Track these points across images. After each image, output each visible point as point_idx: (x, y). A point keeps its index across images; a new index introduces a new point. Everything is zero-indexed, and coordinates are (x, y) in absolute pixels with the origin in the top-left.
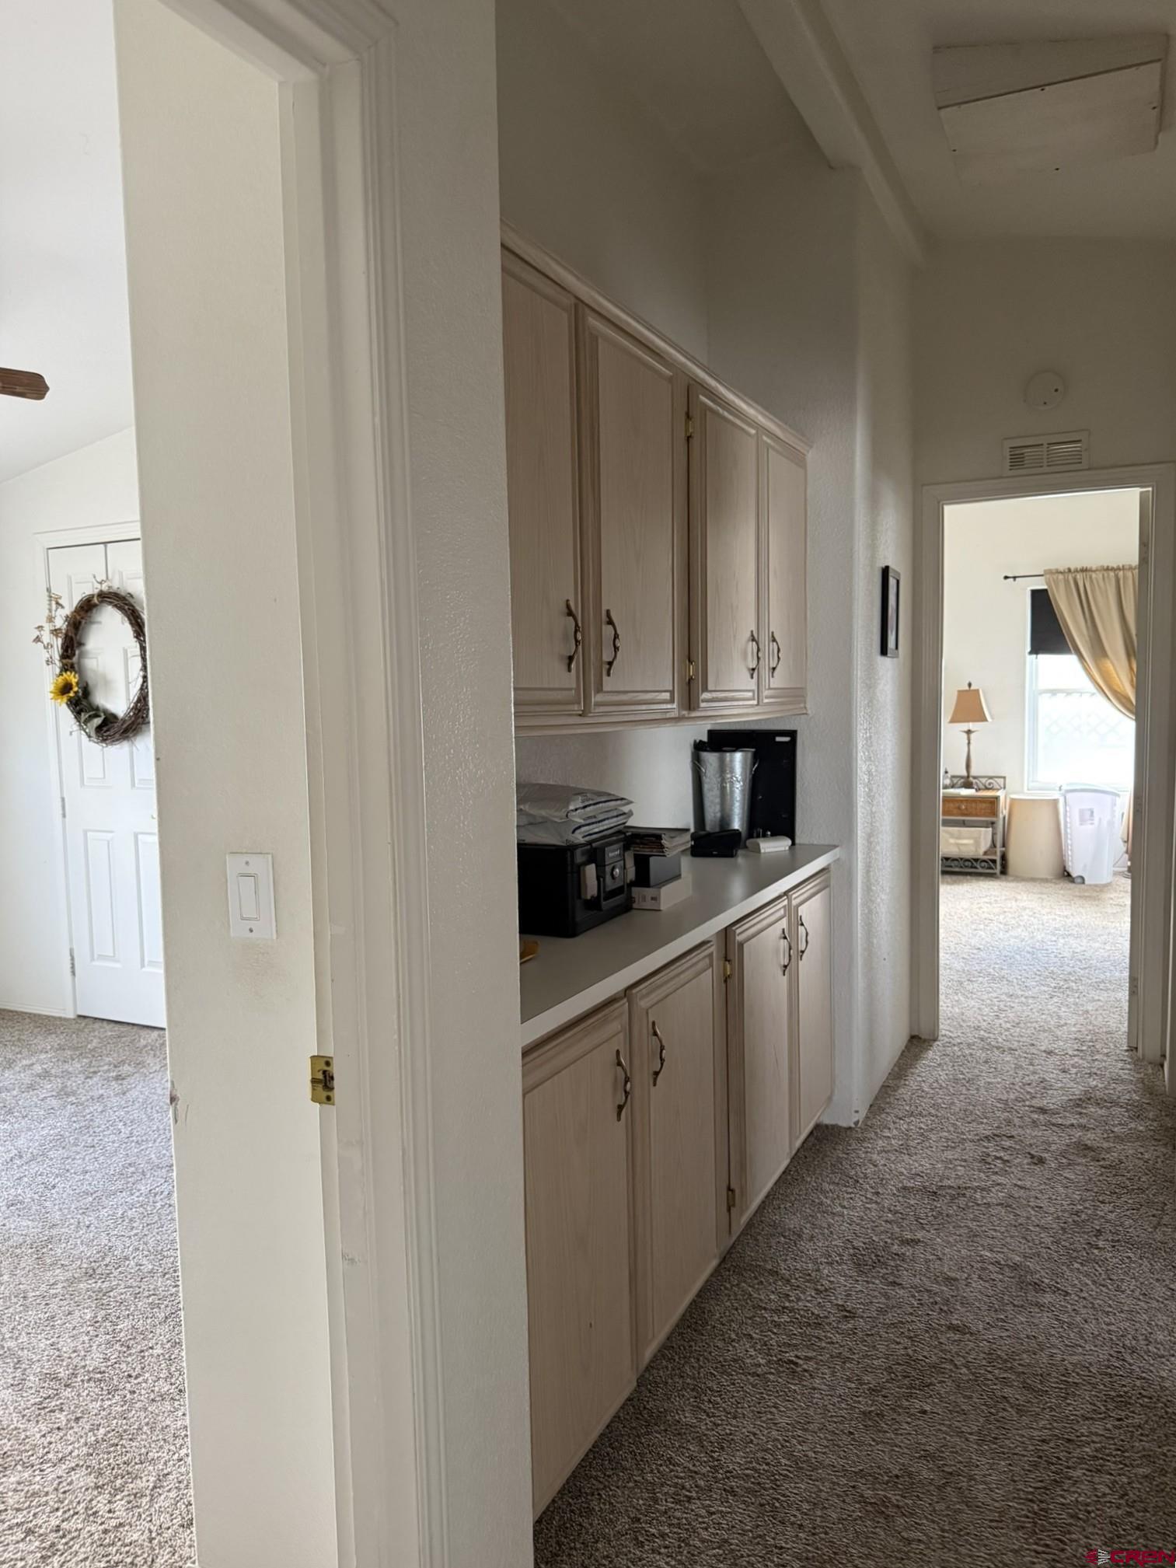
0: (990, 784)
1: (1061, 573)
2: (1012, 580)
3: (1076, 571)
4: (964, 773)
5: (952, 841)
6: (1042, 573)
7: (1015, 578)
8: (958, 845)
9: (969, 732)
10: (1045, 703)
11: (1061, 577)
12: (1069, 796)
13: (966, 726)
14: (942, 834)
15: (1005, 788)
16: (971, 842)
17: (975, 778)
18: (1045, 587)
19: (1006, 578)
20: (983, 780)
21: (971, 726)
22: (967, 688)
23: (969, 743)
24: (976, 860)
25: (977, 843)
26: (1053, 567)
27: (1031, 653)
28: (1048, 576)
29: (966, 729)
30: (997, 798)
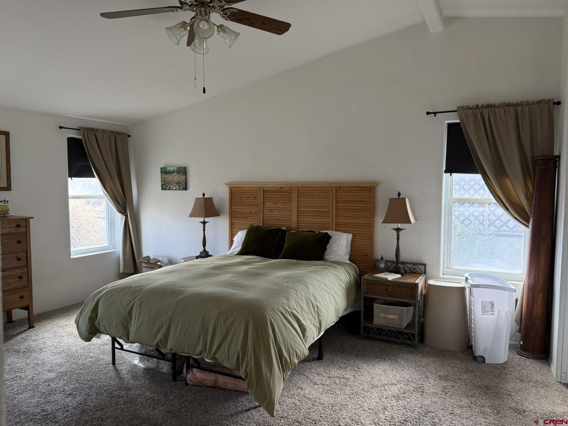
0: (414, 269)
1: (471, 108)
2: (433, 115)
3: (483, 107)
4: (394, 258)
5: (382, 315)
6: (456, 109)
7: (435, 113)
8: (386, 318)
9: (398, 230)
10: (458, 210)
11: (471, 112)
12: (474, 290)
13: (395, 226)
14: (375, 309)
15: (425, 273)
16: (396, 317)
17: (403, 263)
18: (458, 121)
19: (428, 113)
20: (410, 266)
21: (400, 226)
22: (398, 197)
23: (398, 238)
24: (400, 333)
25: (401, 318)
26: (464, 104)
27: (446, 172)
28: (460, 112)
29: (396, 227)
30: (416, 285)
